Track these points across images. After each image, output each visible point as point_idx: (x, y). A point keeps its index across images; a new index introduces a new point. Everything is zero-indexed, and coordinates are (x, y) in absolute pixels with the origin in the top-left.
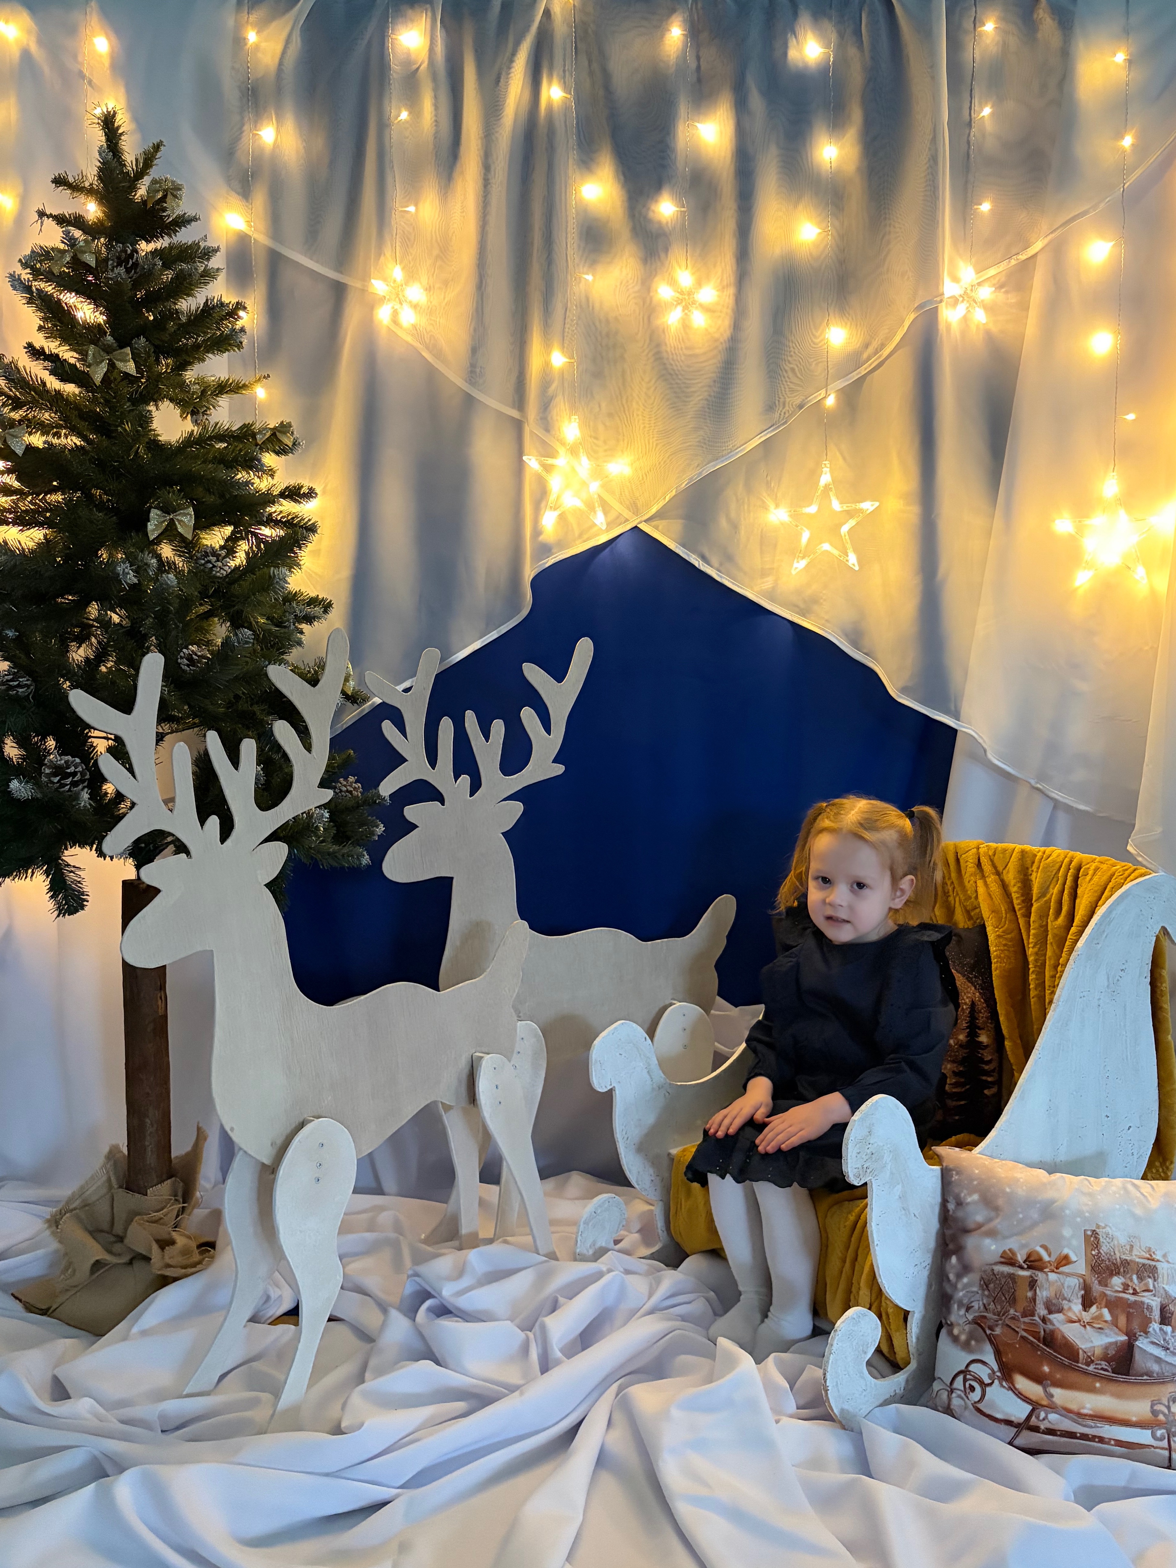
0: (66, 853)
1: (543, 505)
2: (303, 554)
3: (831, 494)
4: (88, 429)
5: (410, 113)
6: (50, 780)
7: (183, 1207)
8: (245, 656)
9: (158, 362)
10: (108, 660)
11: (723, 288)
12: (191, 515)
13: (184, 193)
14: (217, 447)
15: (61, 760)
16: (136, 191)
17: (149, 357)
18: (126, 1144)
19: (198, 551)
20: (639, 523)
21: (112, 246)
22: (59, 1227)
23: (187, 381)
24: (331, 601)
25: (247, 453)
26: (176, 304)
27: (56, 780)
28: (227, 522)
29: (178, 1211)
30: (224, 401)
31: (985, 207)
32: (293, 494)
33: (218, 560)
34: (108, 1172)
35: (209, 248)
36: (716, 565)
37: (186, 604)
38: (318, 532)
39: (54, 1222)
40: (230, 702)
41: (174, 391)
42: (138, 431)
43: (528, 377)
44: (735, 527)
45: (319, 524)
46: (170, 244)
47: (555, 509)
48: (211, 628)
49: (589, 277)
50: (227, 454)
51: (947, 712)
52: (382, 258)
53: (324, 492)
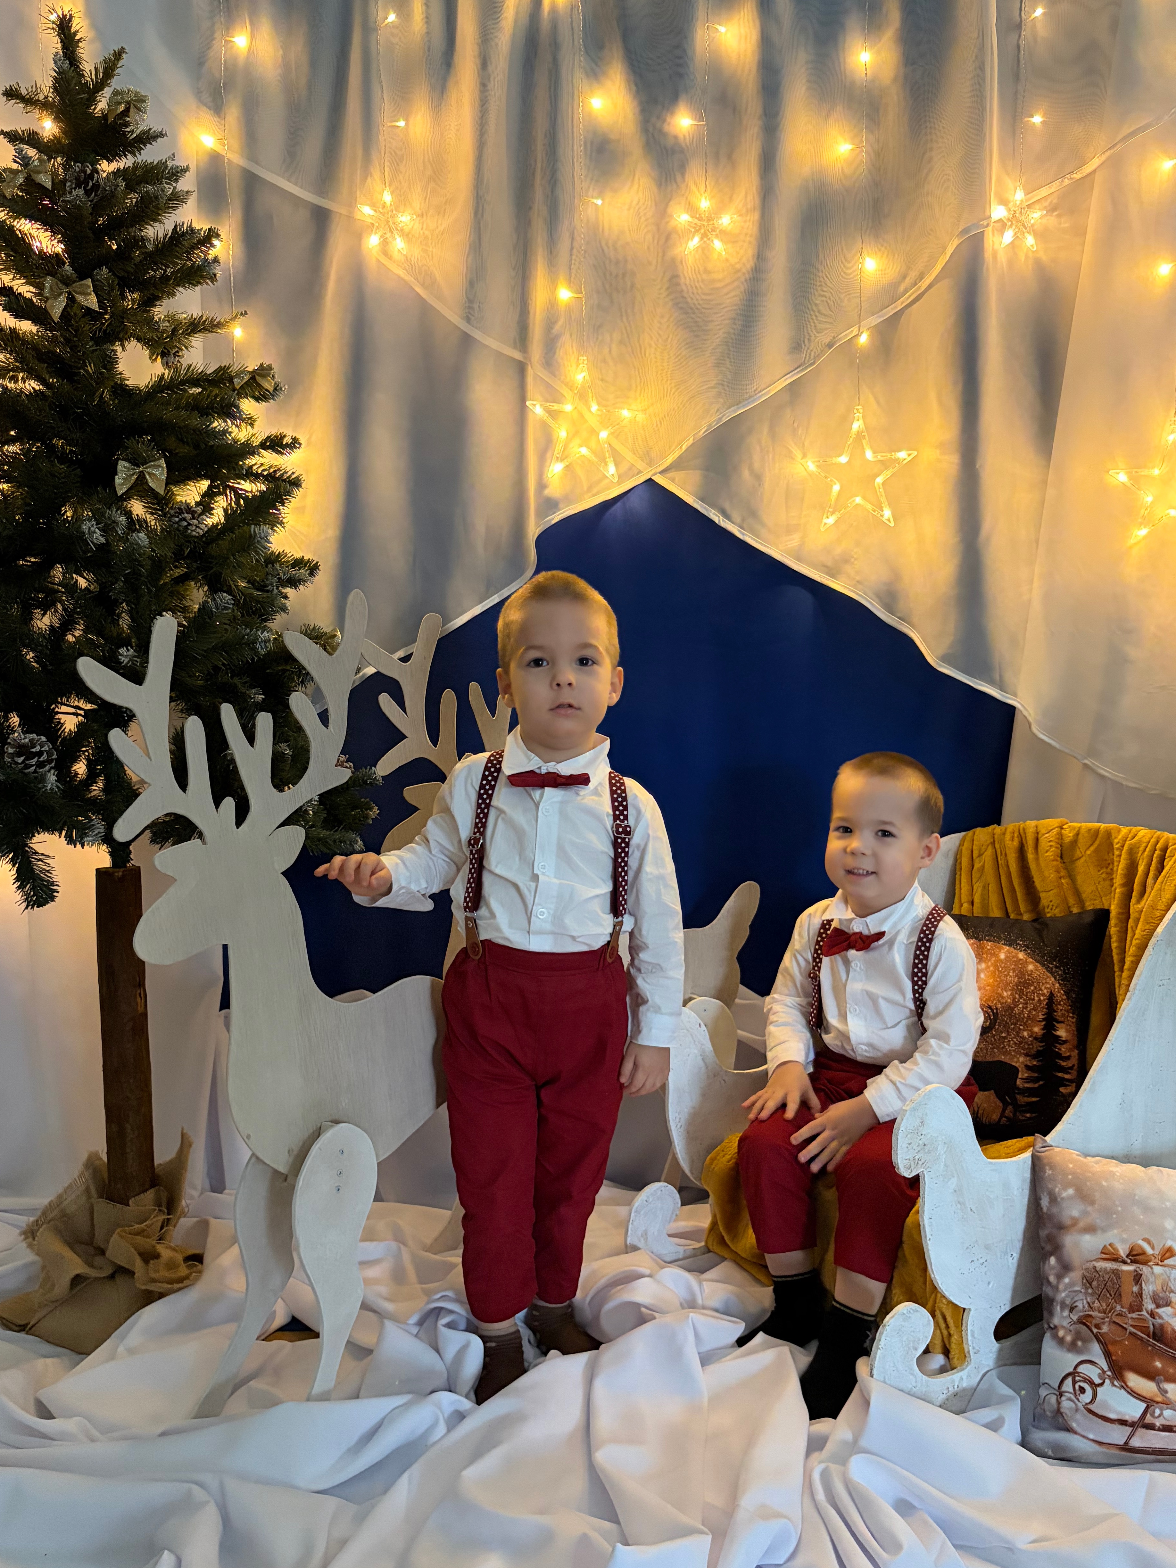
0: (35, 840)
1: (549, 455)
2: (286, 510)
3: (864, 442)
4: (49, 372)
5: (397, 15)
6: (14, 761)
7: (168, 1219)
8: (226, 624)
9: (123, 297)
10: (75, 629)
11: (747, 211)
12: (162, 467)
13: (149, 105)
14: (191, 392)
15: (25, 738)
16: (96, 104)
17: (113, 290)
18: (106, 1150)
19: (172, 508)
20: (655, 474)
21: (70, 166)
22: (36, 1239)
23: (156, 317)
24: (317, 563)
25: (223, 399)
26: (142, 231)
27: (20, 760)
28: (203, 475)
29: (163, 1223)
30: (197, 341)
31: (1037, 119)
32: (275, 444)
33: (193, 518)
34: (87, 1180)
35: (177, 167)
36: (738, 520)
37: (158, 566)
38: (303, 486)
39: (30, 1233)
40: (209, 673)
41: (141, 328)
42: (101, 373)
43: (532, 312)
44: (758, 478)
45: (303, 477)
46: (134, 164)
47: (562, 460)
48: (188, 593)
49: (599, 202)
50: (202, 399)
51: (992, 682)
52: (369, 180)
53: (309, 443)
